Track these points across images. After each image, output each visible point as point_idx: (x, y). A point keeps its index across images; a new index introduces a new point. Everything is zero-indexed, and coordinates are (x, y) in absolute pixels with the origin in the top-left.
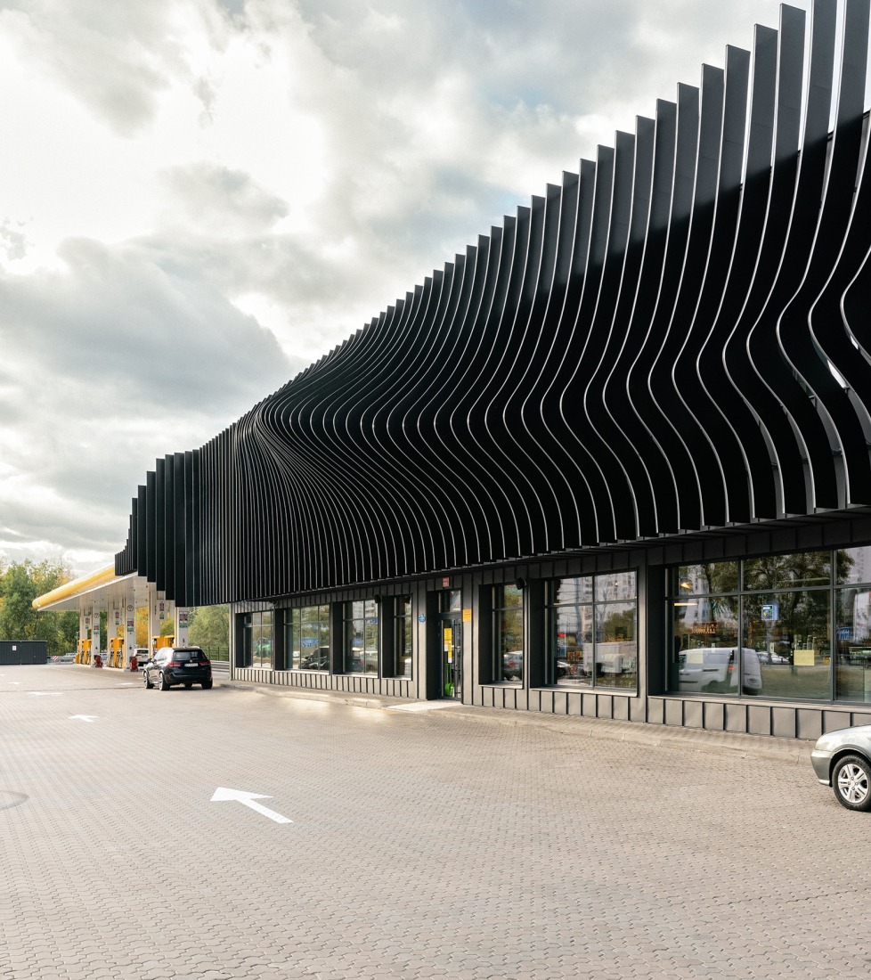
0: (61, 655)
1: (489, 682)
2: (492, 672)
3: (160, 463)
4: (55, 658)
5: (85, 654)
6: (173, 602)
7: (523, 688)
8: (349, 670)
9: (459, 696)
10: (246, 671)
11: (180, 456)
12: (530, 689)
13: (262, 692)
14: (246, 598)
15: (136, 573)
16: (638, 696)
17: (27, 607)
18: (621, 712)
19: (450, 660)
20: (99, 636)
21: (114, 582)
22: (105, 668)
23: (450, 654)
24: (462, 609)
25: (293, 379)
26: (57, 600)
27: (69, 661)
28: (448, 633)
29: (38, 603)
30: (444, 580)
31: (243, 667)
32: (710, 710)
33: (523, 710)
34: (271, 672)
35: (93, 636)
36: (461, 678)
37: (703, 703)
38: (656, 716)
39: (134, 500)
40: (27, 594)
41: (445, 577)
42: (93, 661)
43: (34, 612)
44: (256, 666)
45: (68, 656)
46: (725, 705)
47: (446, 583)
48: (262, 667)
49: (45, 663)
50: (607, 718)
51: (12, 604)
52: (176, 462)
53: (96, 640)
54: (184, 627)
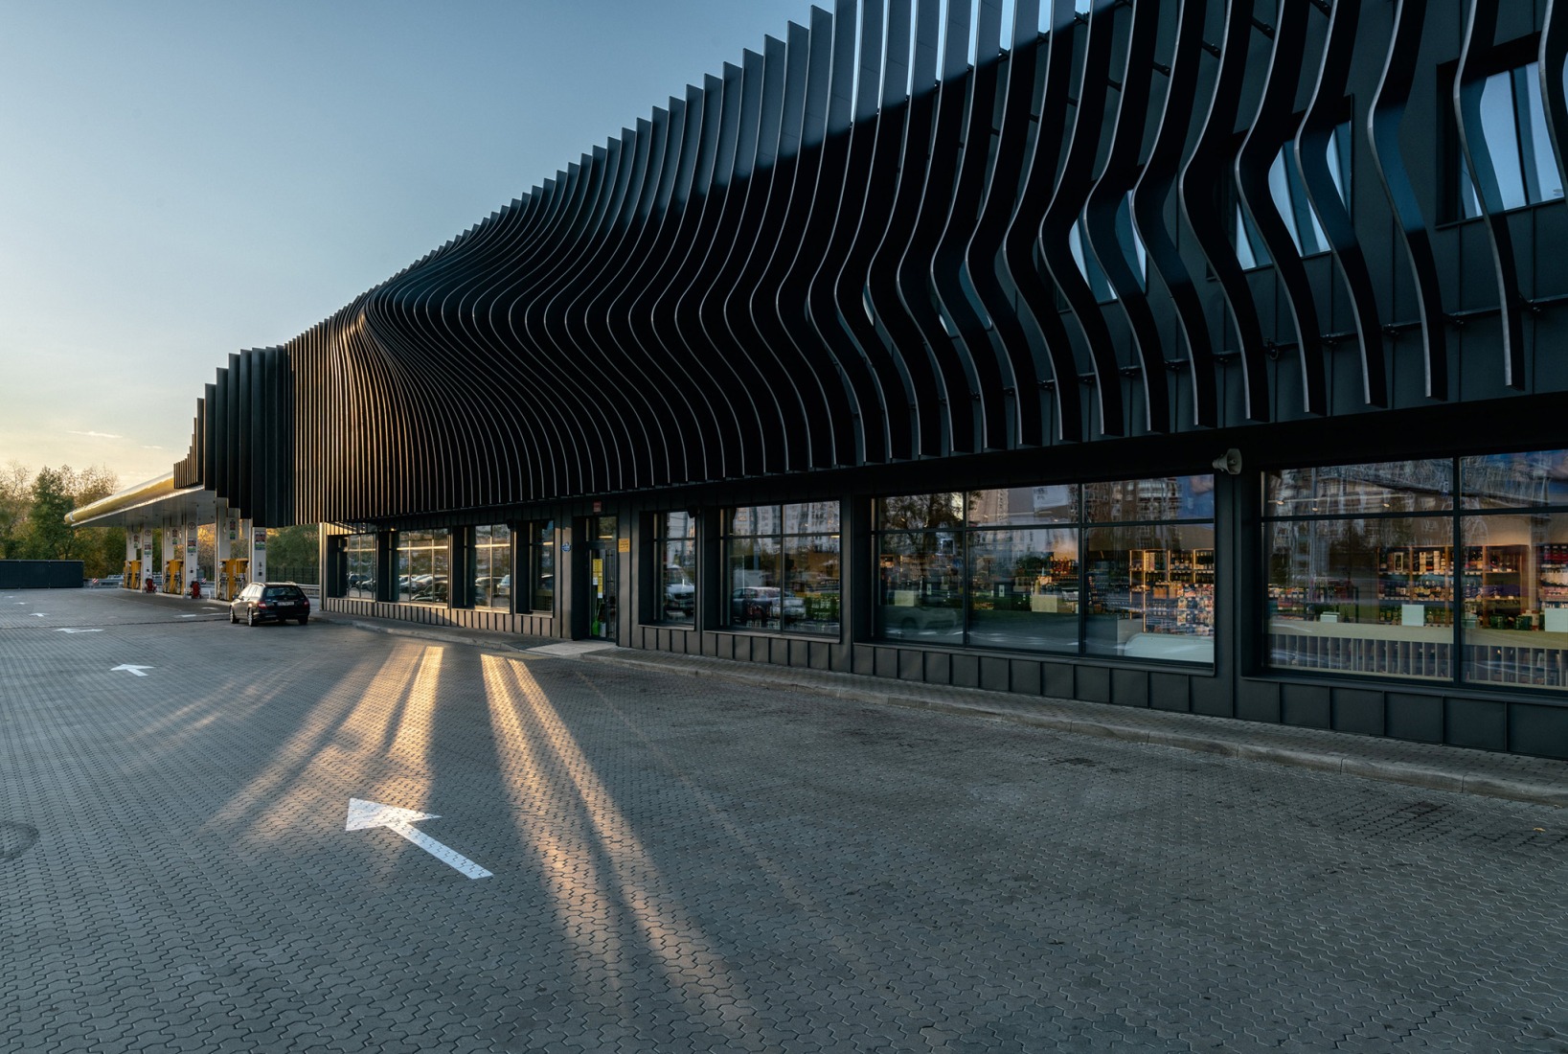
0: (102, 577)
1: (651, 622)
2: (654, 608)
3: (235, 360)
4: (95, 581)
5: (134, 577)
6: (251, 521)
7: (695, 630)
8: (471, 605)
9: (614, 636)
10: (341, 602)
11: (262, 354)
12: (704, 631)
13: (363, 628)
14: (340, 520)
15: (203, 487)
16: (841, 643)
17: (59, 521)
18: (821, 659)
19: (600, 595)
20: (151, 556)
21: (171, 496)
22: (159, 593)
23: (600, 588)
24: (618, 537)
25: (407, 268)
26: (97, 515)
27: (112, 584)
28: (598, 566)
29: (69, 516)
30: (595, 504)
31: (336, 596)
32: (932, 660)
33: (695, 654)
34: (373, 604)
35: (144, 557)
36: (616, 615)
37: (924, 653)
38: (864, 664)
39: (200, 401)
40: (58, 506)
41: (597, 501)
42: (143, 585)
43: (68, 527)
44: (354, 595)
45: (111, 578)
46: (951, 655)
47: (597, 509)
48: (360, 598)
49: (80, 586)
50: (801, 666)
51: (41, 517)
52: (255, 359)
53: (148, 562)
54: (260, 549)
